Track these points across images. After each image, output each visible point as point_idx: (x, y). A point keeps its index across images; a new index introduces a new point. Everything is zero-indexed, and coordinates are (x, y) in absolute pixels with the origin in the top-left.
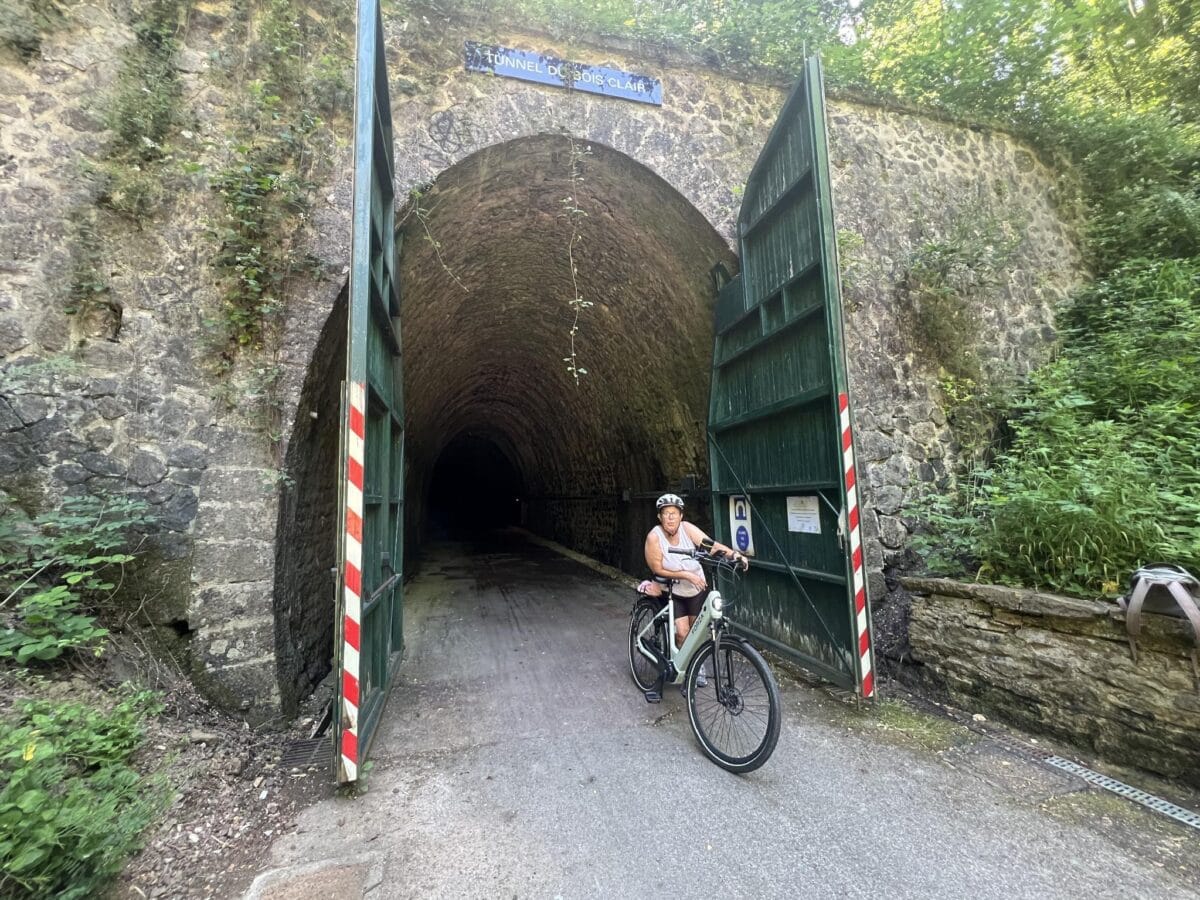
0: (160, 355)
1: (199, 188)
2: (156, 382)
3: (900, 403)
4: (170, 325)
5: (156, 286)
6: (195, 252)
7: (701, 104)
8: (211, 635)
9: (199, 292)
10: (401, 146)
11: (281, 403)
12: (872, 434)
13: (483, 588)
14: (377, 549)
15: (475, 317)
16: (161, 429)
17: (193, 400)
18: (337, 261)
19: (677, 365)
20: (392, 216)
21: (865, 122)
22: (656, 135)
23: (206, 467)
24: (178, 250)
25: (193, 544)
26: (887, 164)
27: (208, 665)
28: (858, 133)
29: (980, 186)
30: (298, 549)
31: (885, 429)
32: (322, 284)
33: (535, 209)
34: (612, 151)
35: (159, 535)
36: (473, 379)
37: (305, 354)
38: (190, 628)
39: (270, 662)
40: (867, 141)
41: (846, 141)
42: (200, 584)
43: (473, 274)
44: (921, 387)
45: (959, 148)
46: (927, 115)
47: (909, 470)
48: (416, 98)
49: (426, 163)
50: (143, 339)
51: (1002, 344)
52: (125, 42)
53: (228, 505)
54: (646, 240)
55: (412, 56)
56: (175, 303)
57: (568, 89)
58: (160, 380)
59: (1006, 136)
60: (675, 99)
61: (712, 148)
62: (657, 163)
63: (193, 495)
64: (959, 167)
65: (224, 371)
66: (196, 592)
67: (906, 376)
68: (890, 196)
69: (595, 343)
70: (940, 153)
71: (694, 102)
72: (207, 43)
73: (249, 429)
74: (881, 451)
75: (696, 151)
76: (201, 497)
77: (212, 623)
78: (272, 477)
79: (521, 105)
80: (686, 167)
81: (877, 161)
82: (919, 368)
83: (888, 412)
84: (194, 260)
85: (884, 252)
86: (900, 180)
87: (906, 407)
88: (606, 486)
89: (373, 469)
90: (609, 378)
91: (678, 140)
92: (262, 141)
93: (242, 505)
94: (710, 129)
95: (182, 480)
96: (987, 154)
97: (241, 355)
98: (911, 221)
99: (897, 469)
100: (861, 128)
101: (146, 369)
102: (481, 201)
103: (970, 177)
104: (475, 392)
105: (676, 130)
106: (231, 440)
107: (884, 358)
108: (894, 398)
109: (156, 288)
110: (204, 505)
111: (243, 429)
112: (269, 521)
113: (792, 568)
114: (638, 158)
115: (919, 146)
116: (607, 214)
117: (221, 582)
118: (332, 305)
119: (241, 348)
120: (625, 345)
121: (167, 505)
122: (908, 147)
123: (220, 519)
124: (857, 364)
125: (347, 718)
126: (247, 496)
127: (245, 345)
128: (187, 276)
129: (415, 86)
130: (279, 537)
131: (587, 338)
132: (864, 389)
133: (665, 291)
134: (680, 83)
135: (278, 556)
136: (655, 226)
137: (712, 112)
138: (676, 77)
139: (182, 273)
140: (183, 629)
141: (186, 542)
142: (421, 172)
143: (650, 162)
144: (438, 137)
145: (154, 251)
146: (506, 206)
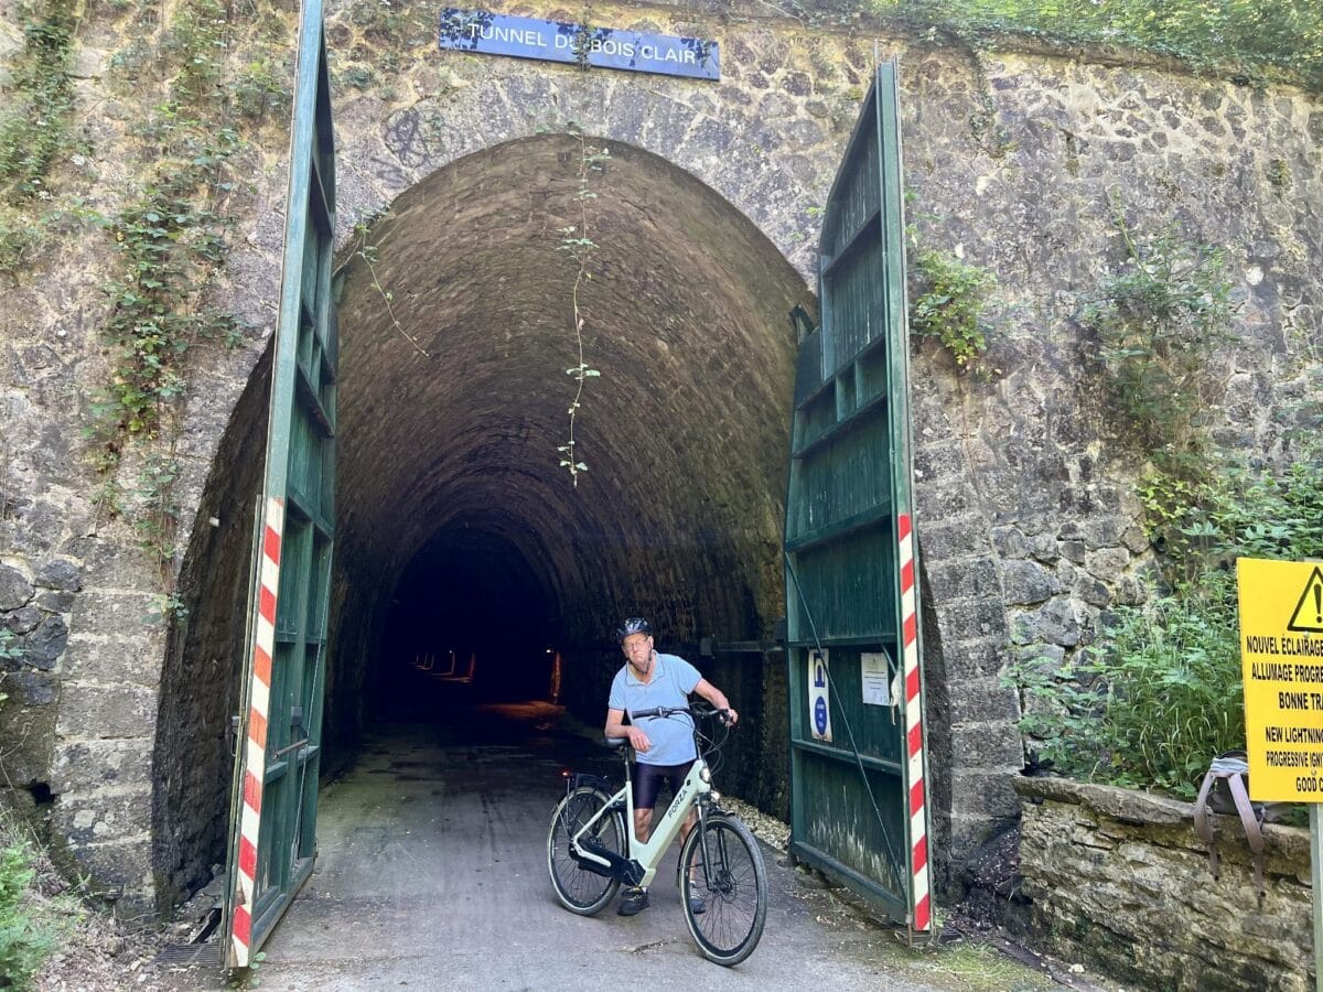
0: (33, 446)
1: (89, 230)
2: (27, 480)
3: (1070, 518)
4: (47, 407)
5: (32, 356)
6: (80, 312)
7: (781, 73)
8: (76, 803)
9: (82, 363)
10: (347, 162)
11: (177, 509)
12: (1019, 564)
13: (454, 793)
14: (286, 702)
15: (462, 350)
16: (29, 540)
17: (69, 504)
18: (255, 320)
19: (765, 440)
20: (330, 258)
21: (1046, 83)
22: (708, 124)
23: (80, 590)
24: (60, 310)
25: (59, 686)
26: (1078, 148)
27: (71, 841)
28: (1031, 102)
29: (1242, 172)
30: (183, 701)
31: (1041, 557)
32: (236, 351)
33: (544, 213)
34: (642, 152)
35: (20, 674)
36: (467, 437)
37: (209, 444)
38: (52, 792)
39: (143, 842)
40: (1045, 113)
41: (1009, 115)
42: (67, 737)
43: (453, 295)
44: (1109, 492)
45: (1208, 114)
46: (1152, 66)
47: (1079, 621)
48: (370, 93)
49: (378, 183)
50: (14, 424)
51: (1262, 425)
52: (13, 46)
53: (105, 638)
54: (705, 261)
55: (368, 34)
56: (54, 378)
57: (581, 66)
58: (31, 476)
59: (1294, 89)
60: (742, 68)
61: (793, 138)
62: (707, 167)
63: (63, 624)
64: (1206, 144)
65: (107, 467)
66: (61, 748)
67: (1086, 474)
68: (1077, 198)
69: (655, 393)
70: (1175, 124)
71: (770, 71)
72: (108, 37)
73: (136, 542)
74: (1032, 591)
75: (767, 143)
76: (73, 626)
77: (78, 788)
78: (160, 603)
79: (514, 94)
80: (749, 170)
81: (1062, 143)
82: (1108, 463)
83: (1050, 531)
84: (79, 321)
85: (1061, 285)
86: (1099, 170)
87: (1081, 525)
88: (684, 629)
89: (287, 598)
90: (678, 449)
91: (741, 130)
92: (171, 166)
93: (121, 638)
94: (792, 109)
95: (48, 605)
96: (1259, 121)
97: (130, 446)
98: (1111, 234)
99: (1057, 619)
100: (1037, 93)
101: (16, 463)
102: (460, 211)
103: (1225, 157)
104: (472, 457)
105: (739, 115)
106: (113, 555)
107: (1048, 447)
108: (1063, 509)
109: (32, 361)
110: (75, 637)
111: (128, 542)
112: (153, 662)
113: (861, 756)
114: (678, 161)
115: (1137, 114)
116: (647, 223)
117: (91, 736)
118: (246, 380)
119: (131, 437)
120: (695, 402)
121: (32, 636)
122: (1117, 117)
123: (94, 656)
124: (1004, 458)
125: (242, 892)
126: (127, 627)
127: (136, 433)
128: (69, 344)
129: (371, 75)
130: (164, 683)
131: (641, 383)
132: (1012, 496)
133: (739, 334)
134: (750, 45)
135: (162, 706)
136: (712, 244)
137: (796, 85)
138: (745, 36)
139: (63, 339)
140: (43, 794)
141: (53, 684)
142: (371, 195)
143: (696, 165)
144: (397, 146)
145: (31, 313)
146: (498, 212)
